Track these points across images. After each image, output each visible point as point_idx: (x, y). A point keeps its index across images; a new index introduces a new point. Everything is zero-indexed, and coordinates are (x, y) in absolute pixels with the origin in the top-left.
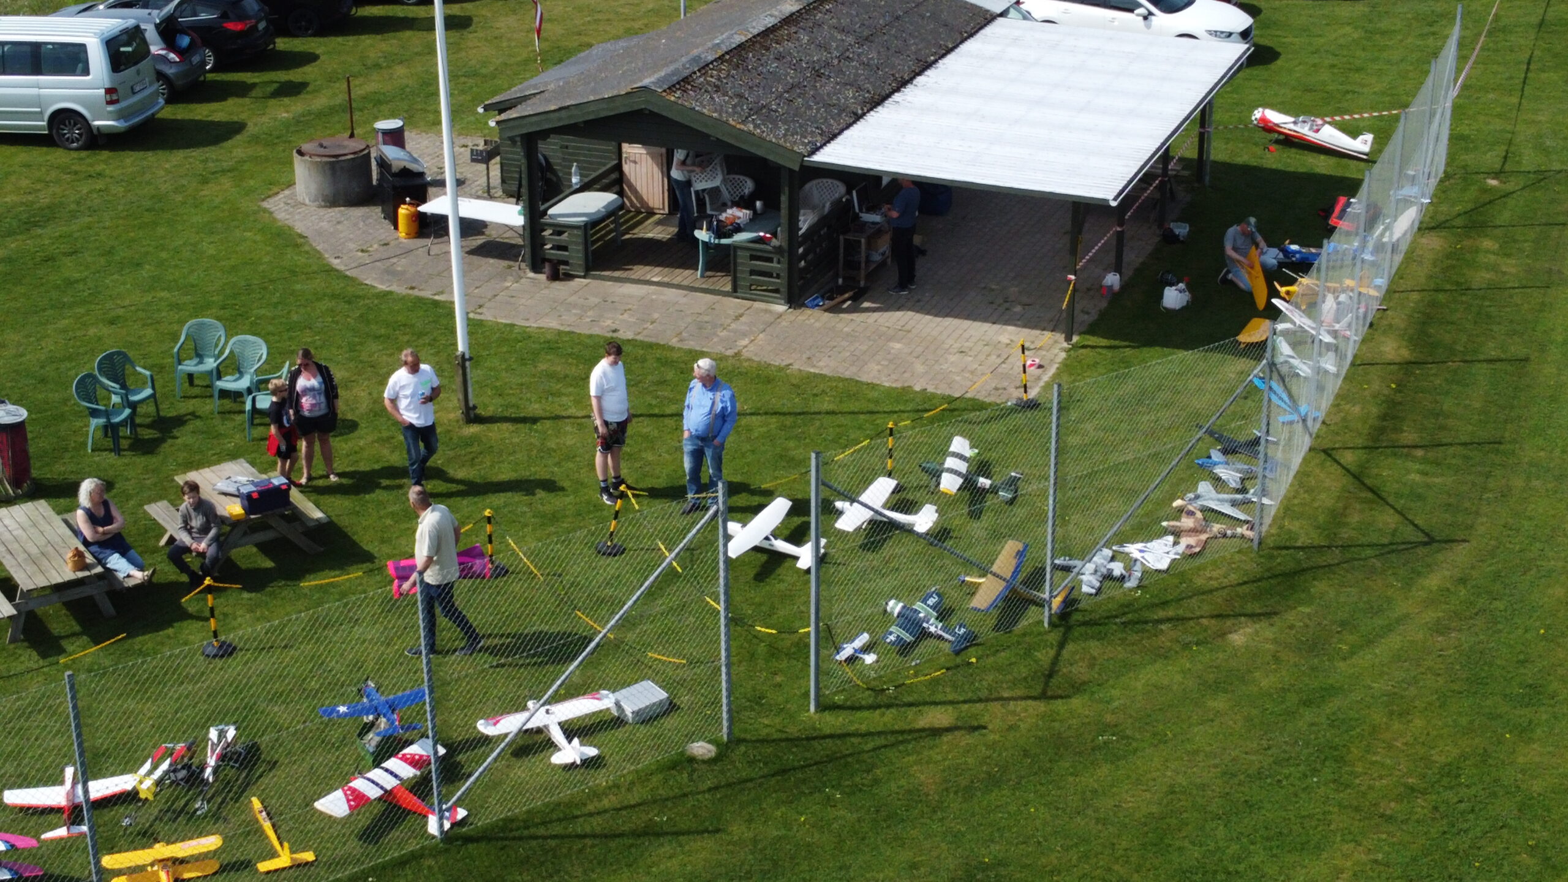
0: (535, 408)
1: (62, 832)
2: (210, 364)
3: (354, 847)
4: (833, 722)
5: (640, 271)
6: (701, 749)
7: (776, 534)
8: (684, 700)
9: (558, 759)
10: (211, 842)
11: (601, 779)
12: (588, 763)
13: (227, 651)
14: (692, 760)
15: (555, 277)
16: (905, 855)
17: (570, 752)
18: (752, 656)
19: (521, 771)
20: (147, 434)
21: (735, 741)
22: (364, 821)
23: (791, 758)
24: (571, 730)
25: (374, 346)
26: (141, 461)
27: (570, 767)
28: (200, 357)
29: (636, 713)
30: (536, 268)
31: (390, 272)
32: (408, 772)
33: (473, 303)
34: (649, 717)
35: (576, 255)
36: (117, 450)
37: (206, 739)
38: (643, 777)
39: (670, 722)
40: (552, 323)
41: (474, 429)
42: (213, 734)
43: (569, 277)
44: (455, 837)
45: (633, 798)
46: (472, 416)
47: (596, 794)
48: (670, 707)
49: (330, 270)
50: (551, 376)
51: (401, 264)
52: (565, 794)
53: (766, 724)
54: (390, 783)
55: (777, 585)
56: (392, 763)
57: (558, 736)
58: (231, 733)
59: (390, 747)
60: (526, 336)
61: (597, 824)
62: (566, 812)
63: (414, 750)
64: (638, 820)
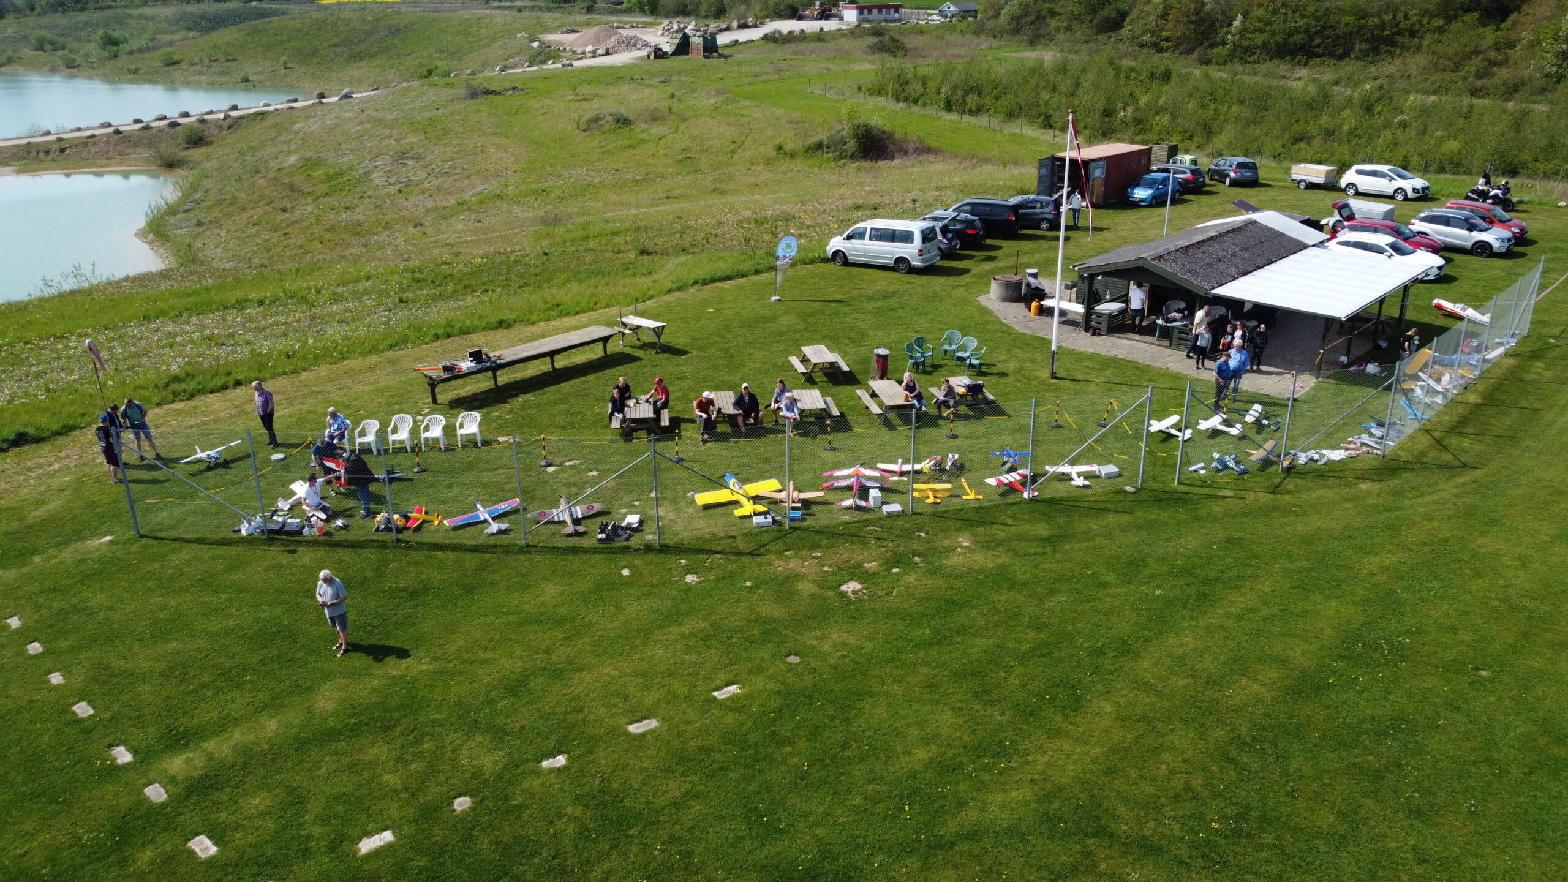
0: (1080, 377)
1: (896, 478)
2: (954, 347)
3: (996, 497)
4: (1183, 488)
5: (1130, 335)
6: (1129, 489)
7: (1172, 427)
8: (1125, 474)
9: (1073, 483)
10: (948, 486)
11: (1089, 492)
12: (1085, 487)
13: (955, 437)
14: (1125, 492)
15: (1094, 334)
16: (1204, 531)
17: (1079, 482)
18: (1155, 465)
19: (1059, 485)
20: (928, 369)
21: (1142, 489)
22: (1001, 490)
23: (1164, 496)
24: (1079, 475)
25: (1017, 350)
26: (926, 377)
27: (1079, 487)
28: (950, 344)
29: (1106, 474)
30: (1086, 330)
31: (1026, 327)
32: (1018, 478)
33: (1059, 341)
34: (1111, 477)
35: (1104, 326)
36: (917, 372)
37: (947, 456)
38: (1105, 494)
39: (1119, 480)
40: (1091, 350)
41: (1054, 381)
42: (950, 456)
43: (1100, 335)
44: (1033, 500)
45: (1102, 499)
46: (1054, 376)
47: (1087, 496)
48: (1120, 475)
49: (1002, 323)
50: (1087, 367)
51: (1030, 324)
52: (1075, 494)
53: (1157, 486)
54: (1012, 480)
55: (1172, 443)
56: (1013, 474)
57: (1075, 476)
58: (957, 456)
59: (1012, 469)
60: (1079, 353)
61: (1086, 504)
62: (1076, 499)
63: (1020, 471)
64: (1103, 506)
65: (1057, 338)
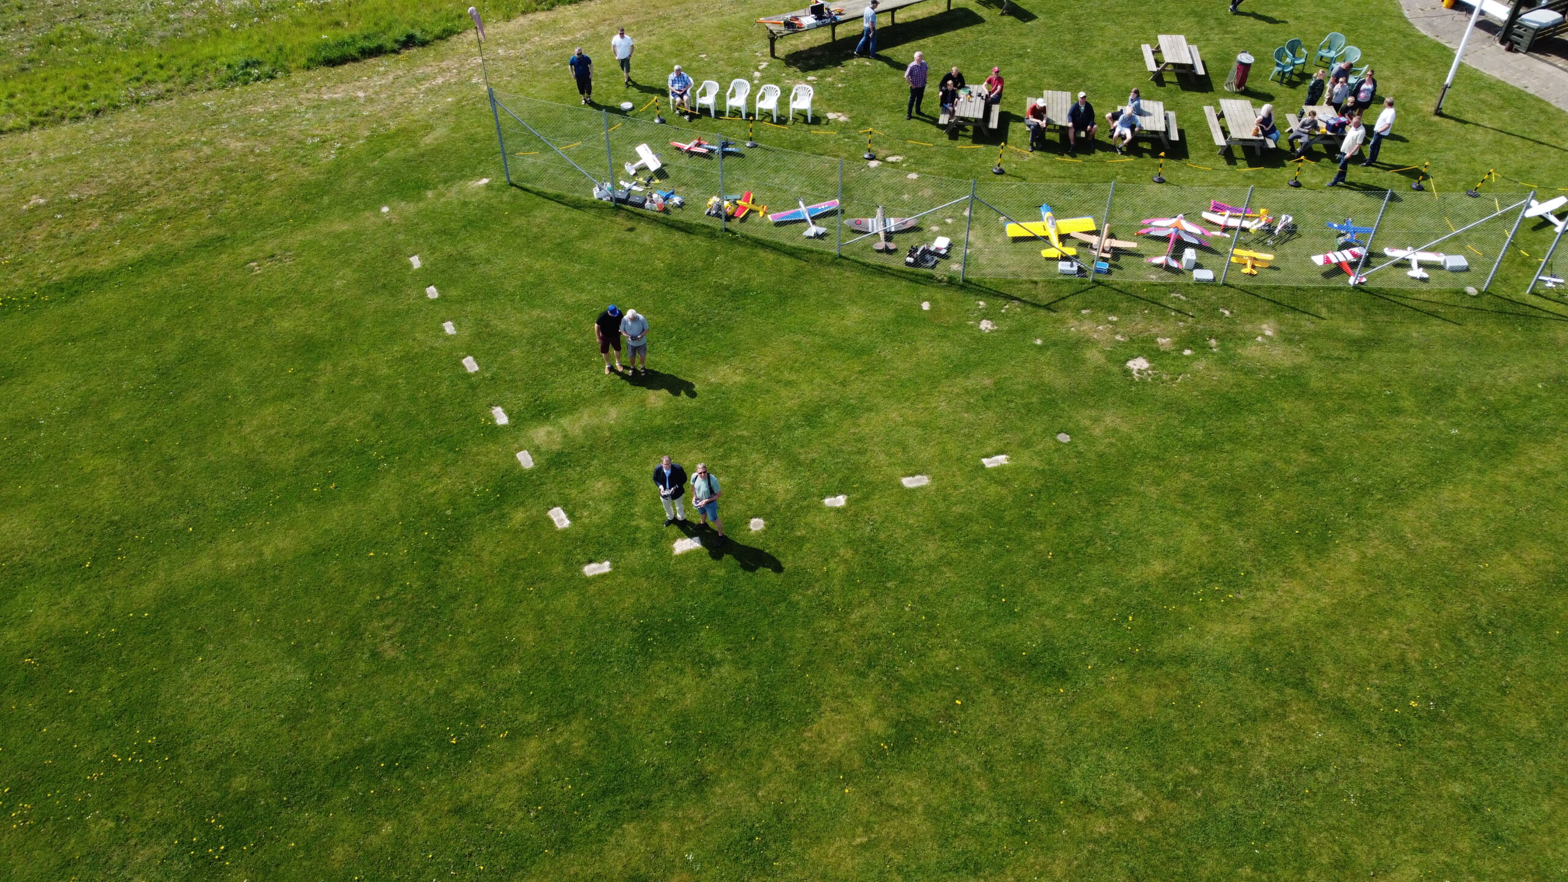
0: (1469, 117)
1: (1218, 233)
2: (1332, 54)
3: (1319, 277)
4: (1535, 301)
5: (1554, 58)
6: (1471, 290)
7: (1552, 212)
8: (1474, 268)
9: (1411, 273)
10: (1269, 257)
11: (1424, 287)
12: (1423, 280)
13: (1297, 185)
14: (1465, 293)
15: (1510, 49)
16: (1536, 362)
17: (1417, 272)
18: (1513, 261)
19: (1395, 272)
20: (1295, 79)
21: (1487, 292)
22: (1326, 269)
23: (1508, 308)
24: (1421, 265)
25: (1407, 63)
26: (1289, 90)
27: (1414, 278)
28: (1330, 48)
29: (1451, 267)
30: (1502, 42)
31: (1430, 25)
32: (1350, 258)
33: (1465, 55)
34: (1455, 270)
35: (1526, 41)
36: (1281, 83)
37: (1280, 218)
38: (1441, 292)
39: (1463, 275)
40: (1497, 74)
41: (1437, 118)
42: (1283, 217)
43: (1517, 51)
44: (1359, 288)
45: (1434, 299)
46: (1439, 113)
47: (1419, 292)
48: (1467, 270)
49: (1401, 17)
50: (1483, 102)
51: (1437, 22)
52: (1407, 287)
53: (1504, 290)
54: (1342, 259)
55: (1541, 235)
56: (1346, 252)
57: (1414, 264)
58: (1290, 219)
59: (1346, 246)
60: (1481, 78)
61: (1415, 304)
62: (1403, 294)
63: (1356, 250)
64: (1432, 308)
65: (1464, 48)
